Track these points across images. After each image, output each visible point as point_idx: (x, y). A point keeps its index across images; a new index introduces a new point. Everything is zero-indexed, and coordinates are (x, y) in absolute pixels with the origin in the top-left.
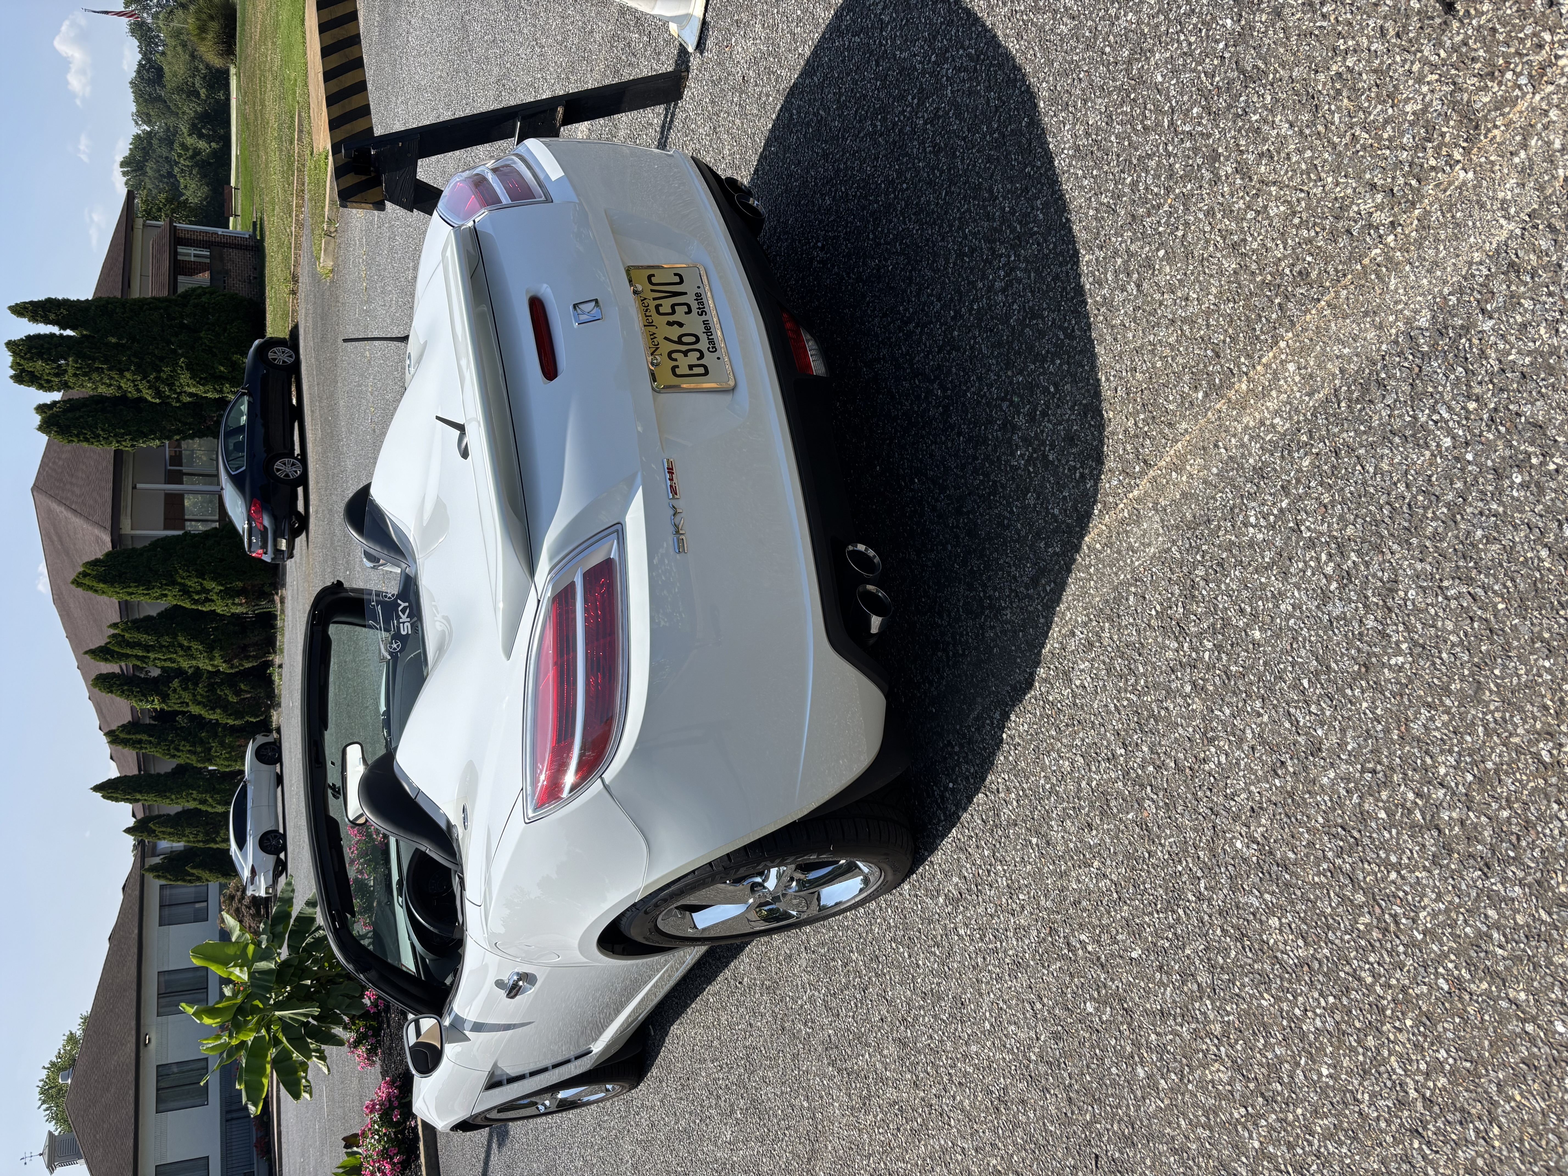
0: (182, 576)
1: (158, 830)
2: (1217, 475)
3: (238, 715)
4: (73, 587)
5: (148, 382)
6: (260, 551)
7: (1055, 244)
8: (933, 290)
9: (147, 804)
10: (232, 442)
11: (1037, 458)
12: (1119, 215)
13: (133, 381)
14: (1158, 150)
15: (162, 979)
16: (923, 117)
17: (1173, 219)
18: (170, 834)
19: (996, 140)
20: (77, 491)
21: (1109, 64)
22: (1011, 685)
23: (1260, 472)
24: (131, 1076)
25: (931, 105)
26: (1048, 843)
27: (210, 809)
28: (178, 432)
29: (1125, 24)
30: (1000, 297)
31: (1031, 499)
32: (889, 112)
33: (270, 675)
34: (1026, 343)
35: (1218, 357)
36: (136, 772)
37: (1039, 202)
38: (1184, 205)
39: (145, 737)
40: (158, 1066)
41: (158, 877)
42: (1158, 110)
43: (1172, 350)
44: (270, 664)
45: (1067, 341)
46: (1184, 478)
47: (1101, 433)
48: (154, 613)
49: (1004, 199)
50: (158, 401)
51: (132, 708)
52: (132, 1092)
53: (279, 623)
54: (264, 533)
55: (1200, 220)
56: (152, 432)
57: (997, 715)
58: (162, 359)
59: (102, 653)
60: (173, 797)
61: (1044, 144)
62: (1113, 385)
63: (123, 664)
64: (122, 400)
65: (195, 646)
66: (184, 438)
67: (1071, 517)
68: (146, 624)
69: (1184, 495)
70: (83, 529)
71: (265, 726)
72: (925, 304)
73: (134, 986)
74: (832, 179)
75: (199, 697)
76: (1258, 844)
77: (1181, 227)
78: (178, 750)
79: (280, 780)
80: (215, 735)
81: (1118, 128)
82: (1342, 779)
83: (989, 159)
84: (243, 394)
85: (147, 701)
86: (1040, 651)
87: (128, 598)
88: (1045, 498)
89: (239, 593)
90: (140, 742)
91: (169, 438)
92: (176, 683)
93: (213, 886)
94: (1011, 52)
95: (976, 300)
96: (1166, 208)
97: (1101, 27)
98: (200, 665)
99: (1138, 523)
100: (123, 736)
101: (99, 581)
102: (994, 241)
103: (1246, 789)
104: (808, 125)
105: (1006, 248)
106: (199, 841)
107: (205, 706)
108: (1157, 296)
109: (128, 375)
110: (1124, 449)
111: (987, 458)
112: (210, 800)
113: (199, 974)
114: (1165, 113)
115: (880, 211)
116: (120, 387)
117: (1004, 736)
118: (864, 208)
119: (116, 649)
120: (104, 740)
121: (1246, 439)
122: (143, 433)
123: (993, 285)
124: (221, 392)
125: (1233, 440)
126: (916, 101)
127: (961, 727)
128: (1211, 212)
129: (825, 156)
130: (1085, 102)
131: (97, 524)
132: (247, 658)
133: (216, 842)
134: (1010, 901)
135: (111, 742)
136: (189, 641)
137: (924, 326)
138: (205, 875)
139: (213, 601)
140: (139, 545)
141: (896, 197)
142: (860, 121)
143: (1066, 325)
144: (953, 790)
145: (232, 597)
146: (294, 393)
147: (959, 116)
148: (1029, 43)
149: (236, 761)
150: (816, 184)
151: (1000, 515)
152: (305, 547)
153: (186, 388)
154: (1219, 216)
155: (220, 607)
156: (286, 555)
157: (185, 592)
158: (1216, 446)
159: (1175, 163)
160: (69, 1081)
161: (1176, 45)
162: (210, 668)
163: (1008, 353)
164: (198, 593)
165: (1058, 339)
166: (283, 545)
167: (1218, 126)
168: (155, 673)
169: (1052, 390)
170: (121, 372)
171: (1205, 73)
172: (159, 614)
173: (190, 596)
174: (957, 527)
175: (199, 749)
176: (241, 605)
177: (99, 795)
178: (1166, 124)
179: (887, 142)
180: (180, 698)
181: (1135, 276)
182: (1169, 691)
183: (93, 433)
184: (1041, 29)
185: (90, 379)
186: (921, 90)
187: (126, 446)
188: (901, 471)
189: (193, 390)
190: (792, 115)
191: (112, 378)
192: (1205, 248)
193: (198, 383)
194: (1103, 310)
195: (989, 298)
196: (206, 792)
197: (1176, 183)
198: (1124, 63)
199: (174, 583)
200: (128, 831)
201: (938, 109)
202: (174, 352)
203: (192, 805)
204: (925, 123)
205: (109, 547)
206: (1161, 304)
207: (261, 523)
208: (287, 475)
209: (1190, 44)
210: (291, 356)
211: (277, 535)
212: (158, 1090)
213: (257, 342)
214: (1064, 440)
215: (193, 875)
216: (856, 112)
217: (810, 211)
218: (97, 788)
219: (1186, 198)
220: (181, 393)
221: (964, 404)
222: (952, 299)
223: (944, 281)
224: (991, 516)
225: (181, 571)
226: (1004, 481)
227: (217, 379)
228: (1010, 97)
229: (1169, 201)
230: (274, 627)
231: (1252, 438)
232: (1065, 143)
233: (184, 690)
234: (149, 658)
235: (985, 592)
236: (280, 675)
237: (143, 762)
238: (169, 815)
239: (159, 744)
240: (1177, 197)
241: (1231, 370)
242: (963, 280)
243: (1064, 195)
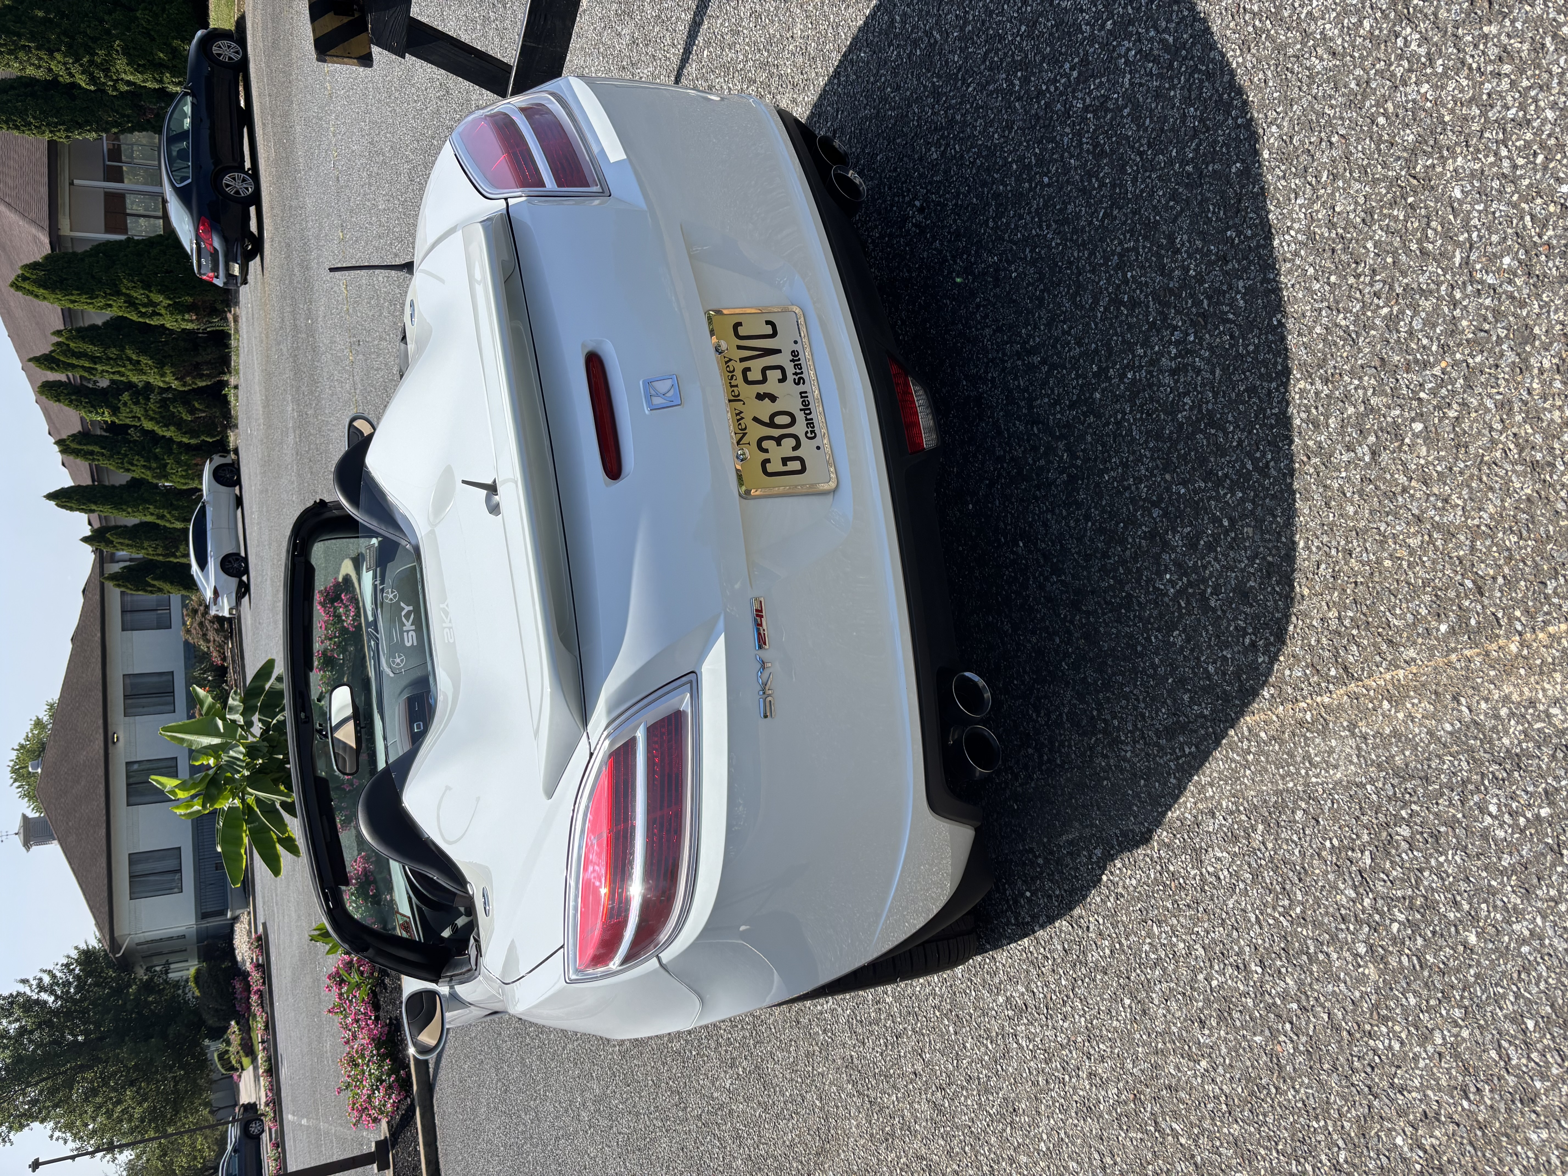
0: (126, 285)
1: (116, 541)
2: (1451, 733)
3: (193, 433)
4: (12, 290)
5: (81, 65)
6: (211, 274)
7: (1257, 347)
8: (1071, 328)
9: (103, 515)
10: (175, 149)
11: (1193, 595)
12: (1360, 350)
13: (65, 64)
14: (1438, 290)
15: (128, 681)
16: (1084, 100)
17: (1444, 392)
18: (128, 545)
19: (1189, 175)
20: (10, 182)
21: (1380, 140)
22: (1121, 830)
23: (1517, 760)
24: (101, 772)
25: (1097, 88)
26: (1144, 1013)
27: (168, 525)
28: (116, 124)
29: (1414, 96)
30: (1167, 380)
31: (1177, 638)
32: (1034, 74)
33: (226, 396)
34: (1197, 452)
35: (1481, 592)
36: (89, 482)
37: (1241, 283)
38: (1465, 378)
39: (97, 449)
40: (127, 763)
41: (119, 586)
42: (1448, 236)
43: (1411, 554)
44: (225, 384)
45: (1256, 475)
46: (1401, 715)
47: (1288, 607)
48: (99, 322)
49: (1190, 256)
50: (92, 88)
51: (82, 419)
52: (102, 787)
53: (233, 343)
54: (214, 254)
55: (1488, 410)
56: (88, 123)
57: (1098, 852)
58: (95, 40)
59: (46, 361)
60: (130, 510)
61: (1262, 211)
62: (1315, 558)
63: (70, 374)
64: (53, 84)
65: (145, 360)
66: (123, 131)
67: (1230, 684)
68: (90, 333)
69: (1395, 733)
70: (19, 226)
71: (222, 447)
72: (1057, 340)
73: (100, 687)
74: (942, 128)
75: (151, 413)
76: (1425, 1152)
77: (1455, 406)
78: (132, 465)
79: (239, 502)
80: (170, 452)
81: (1380, 235)
82: (1557, 1147)
83: (1174, 196)
84: (186, 94)
85: (97, 413)
86: (1164, 814)
87: (71, 306)
88: (1197, 645)
89: (190, 308)
90: (92, 453)
91: (106, 131)
92: (126, 396)
93: (176, 598)
94: (1229, 64)
95: (1130, 367)
96: (1437, 371)
97: (1378, 85)
98: (151, 381)
99: (1324, 733)
100: (74, 446)
101: (40, 286)
102: (1168, 305)
103: (1422, 1089)
104: (915, 43)
105: (1184, 322)
106: (158, 555)
107: (158, 423)
108: (1402, 479)
109: (58, 56)
110: (1318, 641)
111: (1123, 562)
112: (168, 516)
113: (164, 678)
114: (1459, 244)
115: (1006, 197)
116: (50, 70)
117: (1104, 878)
118: (984, 184)
119: (62, 358)
120: (56, 448)
121: (1504, 712)
122: (77, 123)
123: (1159, 360)
124: (161, 81)
125: (1483, 705)
126: (1075, 74)
127: (1049, 841)
128: (1506, 406)
129: (936, 93)
130: (1335, 177)
131: (33, 222)
132: (201, 376)
133: (176, 557)
134: (1087, 1044)
135: (62, 452)
136: (138, 355)
137: (1053, 367)
138: (167, 587)
139: (161, 315)
140: (80, 249)
141: (1031, 189)
142: (990, 69)
143: (1258, 455)
144: (1029, 900)
145: (182, 313)
146: (242, 94)
147: (1136, 118)
148: (1259, 61)
149: (193, 479)
150: (919, 126)
151: (1131, 636)
152: (259, 276)
153: (123, 76)
154: (1519, 418)
155: (169, 322)
156: (239, 281)
157: (131, 303)
158: (1455, 698)
159: (1462, 317)
160: (39, 770)
161: (1491, 159)
162: (161, 385)
163: (1169, 452)
164: (145, 305)
165: (1243, 466)
166: (236, 270)
167: (1538, 296)
168: (104, 383)
169: (1226, 523)
170: (51, 53)
171: (1533, 217)
172: (104, 324)
173: (137, 309)
174: (1072, 622)
175: (154, 465)
176: (192, 321)
177: (52, 503)
178: (1457, 260)
179: (1026, 112)
180: (131, 412)
181: (1372, 439)
182: (1334, 938)
183: (24, 120)
184: (1281, 48)
185: (16, 58)
186: (1085, 62)
187: (61, 137)
188: (1002, 525)
189: (130, 78)
190: (893, 21)
191: (40, 59)
192: (1490, 450)
193: (136, 70)
194: (1315, 460)
195: (1150, 372)
196: (163, 507)
197: (1459, 345)
198: (1405, 149)
199: (118, 293)
200: (85, 540)
201: (1107, 98)
202: (108, 32)
203: (149, 519)
204: (1086, 109)
205: (47, 250)
206: (1405, 490)
207: (211, 245)
208: (237, 192)
209: (1515, 167)
210: (237, 52)
211: (230, 258)
212: (128, 785)
213: (199, 33)
214: (1234, 590)
215: (154, 586)
216: (986, 53)
217: (909, 157)
218: (51, 496)
219: (1471, 374)
220: (117, 81)
221: (1098, 485)
222: (1096, 351)
223: (1088, 324)
224: (1119, 631)
225: (125, 281)
226: (1142, 599)
227: (157, 67)
228: (1219, 125)
229: (1443, 364)
230: (228, 346)
231: (1512, 714)
232: (1293, 221)
233: (135, 404)
234: (96, 369)
235: (1100, 713)
236: (236, 396)
237: (96, 473)
238: (126, 526)
239: (112, 456)
240: (1456, 364)
241: (1497, 620)
242: (1116, 334)
243: (1281, 290)
